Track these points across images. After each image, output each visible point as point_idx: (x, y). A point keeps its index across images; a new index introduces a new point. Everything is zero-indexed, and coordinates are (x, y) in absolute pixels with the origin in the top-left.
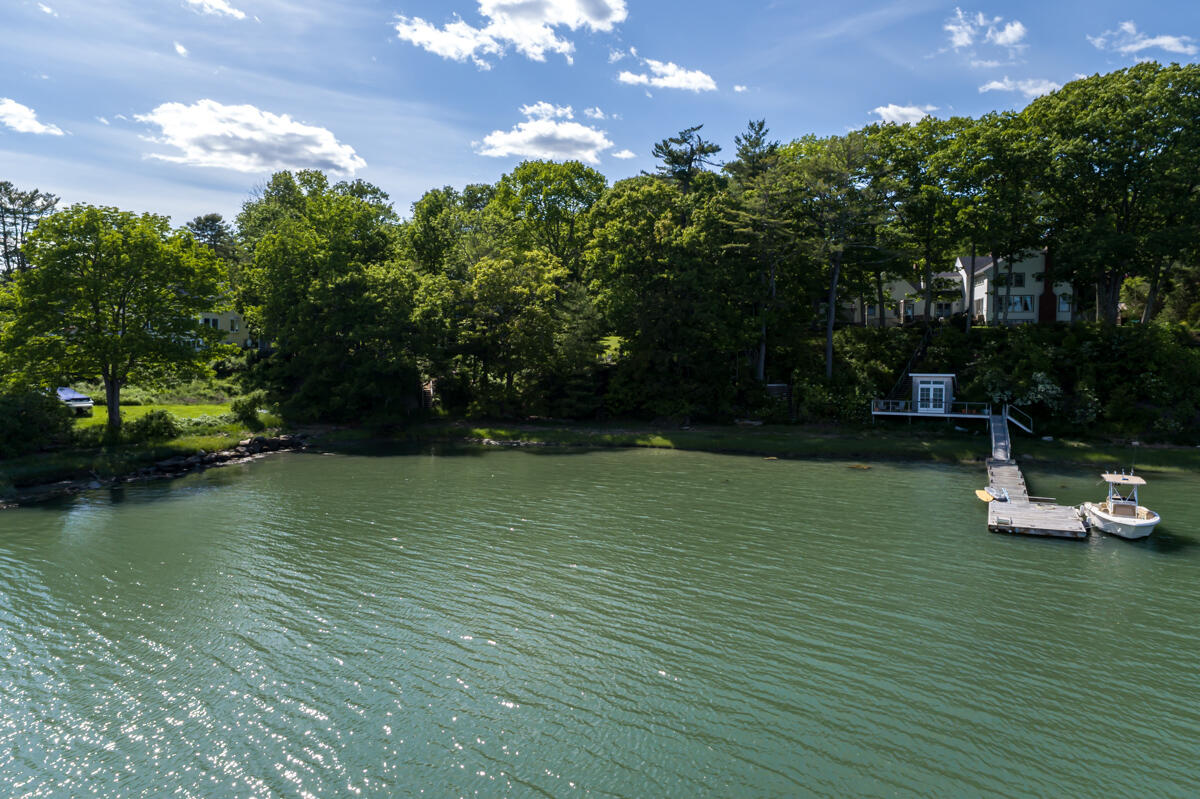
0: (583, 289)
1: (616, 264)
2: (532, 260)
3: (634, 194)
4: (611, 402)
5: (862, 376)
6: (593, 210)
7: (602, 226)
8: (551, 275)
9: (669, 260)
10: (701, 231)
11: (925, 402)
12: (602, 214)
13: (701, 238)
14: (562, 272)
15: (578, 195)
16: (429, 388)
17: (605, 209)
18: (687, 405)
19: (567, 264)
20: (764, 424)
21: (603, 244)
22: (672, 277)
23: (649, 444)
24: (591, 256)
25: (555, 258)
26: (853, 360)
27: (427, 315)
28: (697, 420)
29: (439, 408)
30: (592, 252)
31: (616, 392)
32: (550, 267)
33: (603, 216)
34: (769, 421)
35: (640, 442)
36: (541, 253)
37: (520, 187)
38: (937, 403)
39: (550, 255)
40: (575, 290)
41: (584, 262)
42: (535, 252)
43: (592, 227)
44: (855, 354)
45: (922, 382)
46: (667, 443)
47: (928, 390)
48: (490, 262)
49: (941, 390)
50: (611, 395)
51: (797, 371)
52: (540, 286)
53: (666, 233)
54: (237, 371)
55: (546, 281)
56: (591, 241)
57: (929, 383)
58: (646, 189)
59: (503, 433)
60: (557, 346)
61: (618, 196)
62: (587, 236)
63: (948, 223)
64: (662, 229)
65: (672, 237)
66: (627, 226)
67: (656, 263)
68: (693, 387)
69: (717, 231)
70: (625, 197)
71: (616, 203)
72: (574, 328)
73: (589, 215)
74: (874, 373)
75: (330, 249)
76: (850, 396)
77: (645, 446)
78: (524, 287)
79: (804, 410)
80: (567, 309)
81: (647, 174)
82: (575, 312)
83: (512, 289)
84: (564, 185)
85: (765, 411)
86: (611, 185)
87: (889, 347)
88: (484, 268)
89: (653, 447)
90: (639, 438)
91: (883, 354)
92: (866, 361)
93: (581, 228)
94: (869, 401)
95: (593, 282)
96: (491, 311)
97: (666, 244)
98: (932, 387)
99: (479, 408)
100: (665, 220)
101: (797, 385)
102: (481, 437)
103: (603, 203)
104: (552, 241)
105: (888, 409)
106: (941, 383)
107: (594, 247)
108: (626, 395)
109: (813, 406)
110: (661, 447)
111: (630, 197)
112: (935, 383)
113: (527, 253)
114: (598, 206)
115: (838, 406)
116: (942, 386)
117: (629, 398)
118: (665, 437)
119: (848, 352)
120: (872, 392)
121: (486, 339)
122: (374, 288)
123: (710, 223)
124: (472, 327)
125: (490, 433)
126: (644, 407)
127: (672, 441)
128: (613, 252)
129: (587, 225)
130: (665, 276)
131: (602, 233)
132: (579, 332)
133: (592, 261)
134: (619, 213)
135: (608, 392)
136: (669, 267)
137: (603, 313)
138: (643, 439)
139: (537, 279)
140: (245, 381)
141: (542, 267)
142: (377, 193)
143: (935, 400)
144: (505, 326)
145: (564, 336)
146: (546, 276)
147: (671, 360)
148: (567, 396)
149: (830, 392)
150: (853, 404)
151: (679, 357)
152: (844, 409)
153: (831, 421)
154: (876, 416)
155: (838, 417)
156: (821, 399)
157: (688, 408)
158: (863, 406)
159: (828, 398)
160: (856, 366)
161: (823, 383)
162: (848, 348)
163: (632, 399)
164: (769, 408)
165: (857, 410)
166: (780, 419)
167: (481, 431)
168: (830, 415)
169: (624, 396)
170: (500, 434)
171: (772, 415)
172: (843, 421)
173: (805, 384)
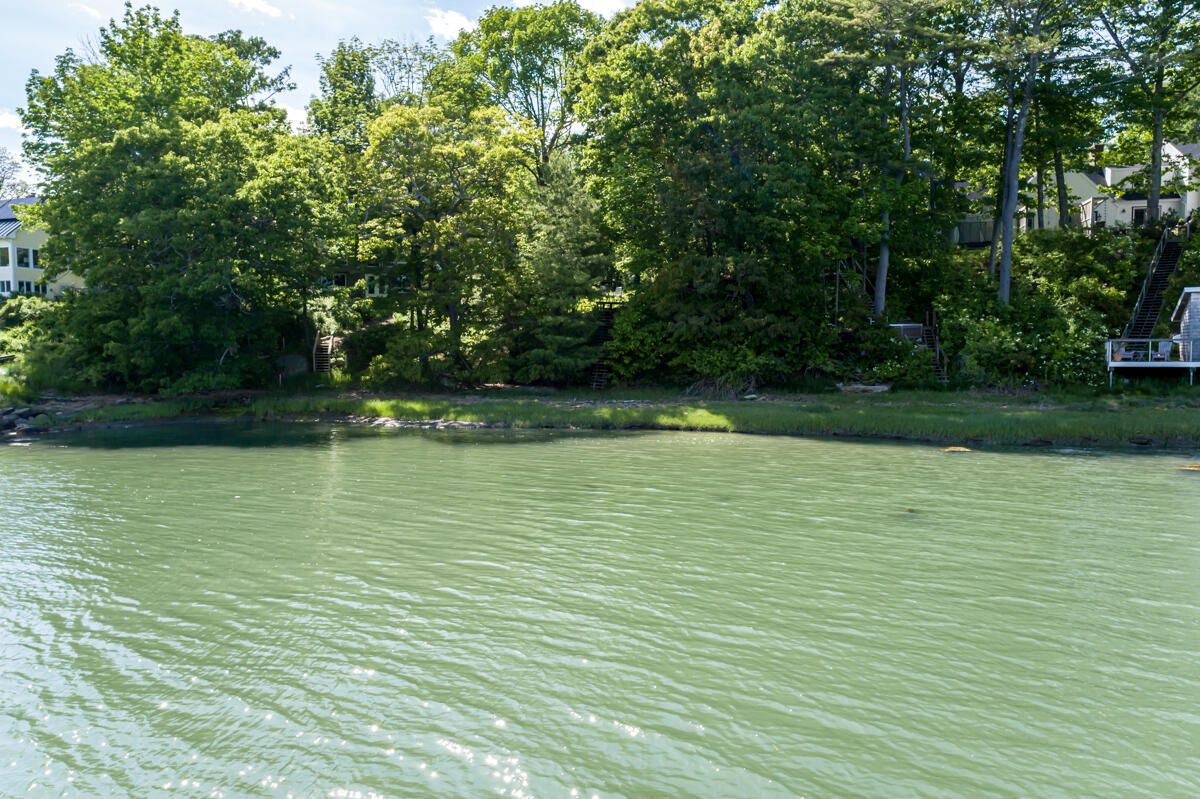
1: (623, 113)
4: (615, 356)
6: (588, 47)
9: (718, 93)
10: (776, 38)
13: (778, 47)
17: (607, 43)
18: (751, 355)
20: (894, 389)
22: (723, 119)
23: (683, 424)
26: (1042, 280)
28: (769, 382)
29: (337, 371)
31: (623, 339)
33: (605, 52)
34: (898, 384)
35: (664, 420)
36: (500, 112)
39: (515, 114)
46: (720, 421)
50: (616, 343)
53: (711, 47)
54: (36, 318)
59: (417, 406)
60: (524, 261)
64: (704, 42)
65: (723, 51)
67: (694, 102)
68: (763, 322)
73: (583, 57)
74: (1091, 299)
76: (1056, 335)
77: (675, 428)
79: (969, 363)
85: (891, 367)
87: (1103, 257)
89: (691, 429)
90: (663, 412)
92: (1066, 282)
94: (1098, 344)
102: (376, 414)
105: (1135, 358)
108: (642, 342)
109: (985, 355)
110: (705, 429)
114: (595, 41)
115: (1034, 353)
117: (647, 348)
118: (714, 410)
119: (1029, 267)
120: (1095, 330)
125: (393, 408)
126: (674, 362)
127: (728, 417)
128: (619, 97)
130: (711, 119)
135: (611, 339)
136: (720, 102)
138: (673, 415)
140: (36, 333)
148: (541, 345)
149: (1015, 329)
150: (1066, 350)
151: (736, 263)
152: (1048, 359)
153: (1024, 383)
154: (1117, 370)
155: (1037, 374)
156: (1001, 343)
157: (753, 361)
158: (1084, 353)
159: (1012, 341)
160: (1050, 292)
161: (997, 315)
162: (1029, 260)
163: (653, 351)
164: (900, 361)
165: (1074, 360)
166: (921, 381)
167: (379, 405)
168: (1021, 370)
169: (638, 344)
170: (412, 409)
171: (905, 375)
172: (1046, 382)
173: (964, 319)
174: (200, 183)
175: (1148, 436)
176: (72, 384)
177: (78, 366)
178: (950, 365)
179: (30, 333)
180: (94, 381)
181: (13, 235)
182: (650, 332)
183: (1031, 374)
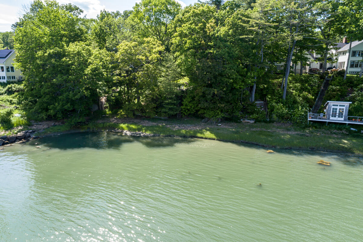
0: (171, 57)
1: (187, 45)
2: (148, 42)
3: (196, 10)
4: (184, 110)
5: (299, 99)
6: (176, 19)
7: (180, 26)
8: (156, 50)
9: (214, 43)
10: (229, 29)
11: (334, 115)
12: (180, 21)
13: (230, 33)
14: (162, 48)
15: (169, 12)
16: (103, 99)
17: (182, 18)
18: (220, 113)
19: (164, 44)
20: (255, 122)
21: (182, 35)
22: (215, 52)
23: (204, 137)
24: (175, 40)
25: (159, 42)
26: (294, 92)
27: (94, 70)
29: (107, 110)
30: (176, 39)
31: (186, 105)
32: (156, 46)
33: (181, 21)
34: (257, 121)
35: (199, 135)
36: (152, 39)
37: (143, 8)
38: (341, 115)
39: (156, 40)
40: (168, 57)
41: (172, 44)
42: (149, 39)
43: (175, 27)
44: (295, 88)
45: (333, 105)
46: (213, 136)
47: (336, 109)
48: (127, 43)
49: (343, 109)
50: (184, 106)
51: (269, 97)
52: (151, 55)
53: (212, 30)
54: (18, 91)
55: (154, 53)
56: (175, 33)
57: (337, 106)
58: (201, 8)
59: (134, 126)
60: (159, 83)
61: (188, 12)
62: (173, 31)
63: (354, 26)
64: (210, 28)
65: (215, 32)
66: (193, 26)
67: (207, 44)
69: (237, 29)
70: (191, 12)
71: (187, 15)
72: (167, 75)
73: (174, 21)
74: (305, 99)
75: (50, 36)
76: (296, 110)
77: (202, 138)
78: (143, 56)
79: (274, 116)
80: (164, 66)
81: (201, 2)
82: (168, 67)
83: (137, 57)
84: (163, 7)
85: (255, 116)
86: (183, 8)
87: (310, 85)
88: (123, 46)
89: (206, 138)
90: (199, 132)
91: (307, 88)
92: (301, 92)
93: (170, 28)
94: (306, 112)
95: (176, 53)
96: (128, 67)
97: (212, 36)
98: (338, 108)
99: (123, 113)
100: (211, 23)
101: (270, 104)
102: (123, 129)
103: (180, 15)
104: (158, 34)
105: (316, 118)
106: (344, 106)
107: (176, 36)
109: (278, 114)
110: (210, 139)
111: (194, 12)
112: (340, 106)
113: (145, 39)
114: (178, 17)
115: (290, 115)
116: (344, 108)
117: (192, 108)
118: (211, 132)
119: (291, 87)
120: (306, 108)
121: (126, 80)
122: (68, 56)
123: (234, 25)
124: (120, 75)
125: (128, 127)
126: (199, 113)
127: (215, 135)
128: (185, 39)
129: (173, 26)
130: (212, 51)
131: (180, 29)
132: (170, 77)
133: (176, 43)
134: (188, 19)
136: (214, 47)
137: (181, 68)
138: (201, 133)
139: (150, 52)
140: (19, 97)
141: (152, 46)
142: (77, 10)
143: (339, 114)
144: (135, 74)
145: (162, 79)
146: (154, 50)
147: (214, 93)
148: (164, 108)
149: (286, 107)
150: (298, 114)
151: (217, 91)
152: (294, 116)
153: (288, 122)
154: (310, 121)
155: (291, 120)
156: (283, 111)
157: (221, 115)
158: (302, 115)
159: (285, 111)
160: (296, 95)
161: (282, 103)
162: (291, 86)
163: (194, 109)
164: (257, 114)
165: (300, 117)
166: (262, 120)
167: (123, 126)
168: (287, 119)
169: (190, 107)
170: (132, 127)
171: (258, 118)
172: (293, 122)
173: (274, 104)
174: (74, 67)
175: (314, 147)
176: (38, 119)
177: (39, 113)
178: (270, 115)
179: (17, 97)
180: (45, 118)
181: (5, 63)
182: (193, 104)
183: (289, 120)
